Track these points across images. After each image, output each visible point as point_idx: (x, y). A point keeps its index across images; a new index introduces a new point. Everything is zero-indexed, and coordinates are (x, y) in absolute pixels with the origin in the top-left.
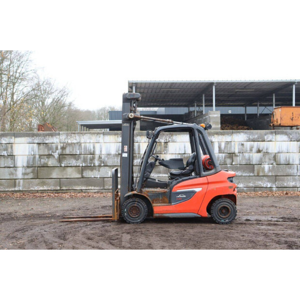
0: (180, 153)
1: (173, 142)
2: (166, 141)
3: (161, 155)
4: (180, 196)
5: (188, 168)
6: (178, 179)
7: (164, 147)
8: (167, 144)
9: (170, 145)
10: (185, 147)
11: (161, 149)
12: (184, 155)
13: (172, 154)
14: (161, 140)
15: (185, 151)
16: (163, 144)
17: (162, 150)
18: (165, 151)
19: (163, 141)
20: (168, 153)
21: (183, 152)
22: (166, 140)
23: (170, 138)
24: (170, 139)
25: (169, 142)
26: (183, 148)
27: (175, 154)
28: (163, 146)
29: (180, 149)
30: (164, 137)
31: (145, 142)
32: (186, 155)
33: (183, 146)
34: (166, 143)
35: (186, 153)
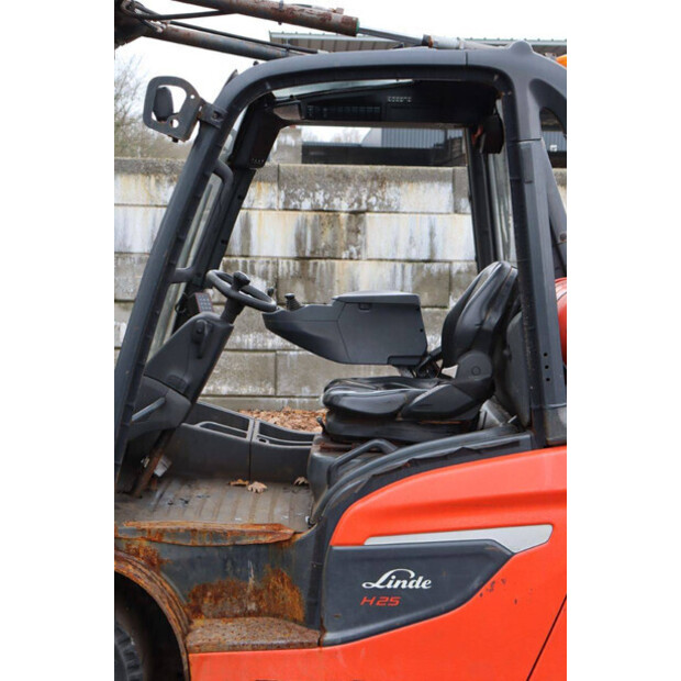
0: (413, 256)
1: (387, 209)
2: (355, 207)
3: (336, 262)
4: (386, 581)
5: (451, 371)
6: (380, 451)
7: (349, 230)
8: (361, 221)
9: (373, 221)
10: (432, 234)
11: (335, 237)
12: (426, 265)
13: (381, 260)
14: (336, 201)
15: (432, 250)
16: (343, 216)
17: (341, 243)
18: (353, 249)
19: (345, 206)
20: (363, 255)
21: (425, 256)
22: (359, 201)
23: (372, 192)
24: (373, 200)
25: (368, 211)
26: (427, 240)
27: (393, 260)
28: (344, 228)
29: (411, 240)
30: (351, 188)
31: (271, 209)
32: (435, 267)
33: (426, 230)
34: (356, 214)
35: (439, 257)
